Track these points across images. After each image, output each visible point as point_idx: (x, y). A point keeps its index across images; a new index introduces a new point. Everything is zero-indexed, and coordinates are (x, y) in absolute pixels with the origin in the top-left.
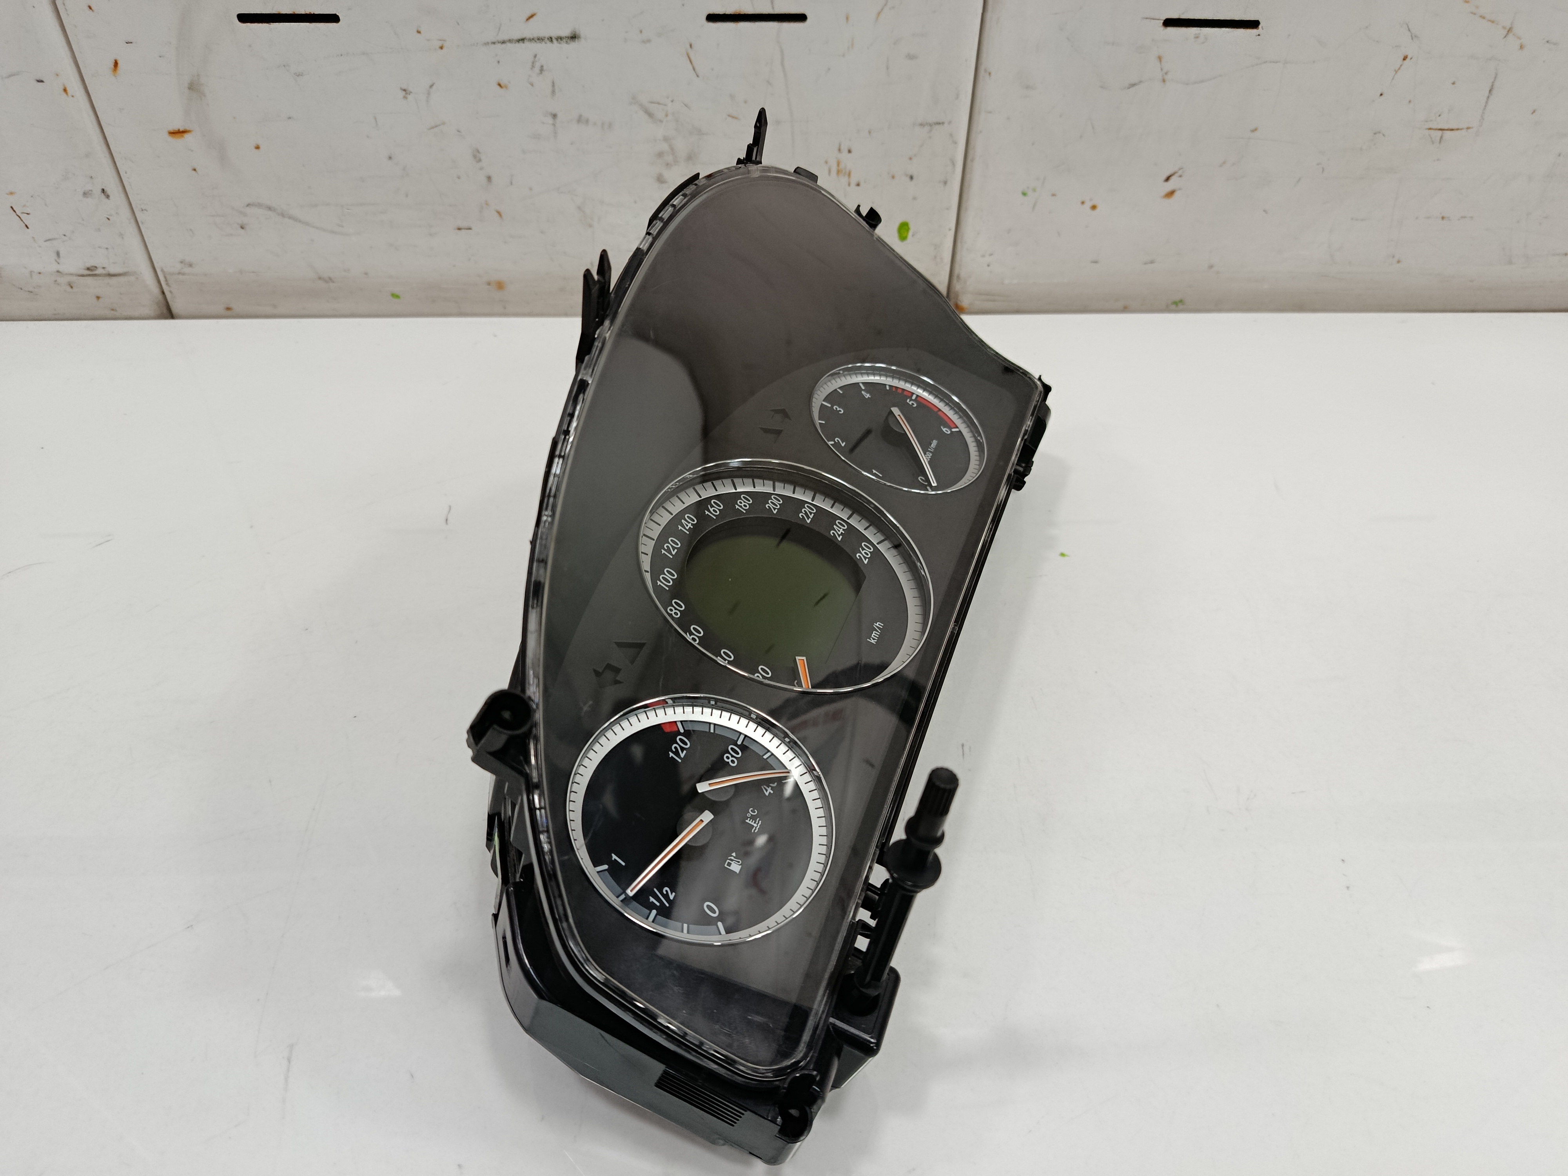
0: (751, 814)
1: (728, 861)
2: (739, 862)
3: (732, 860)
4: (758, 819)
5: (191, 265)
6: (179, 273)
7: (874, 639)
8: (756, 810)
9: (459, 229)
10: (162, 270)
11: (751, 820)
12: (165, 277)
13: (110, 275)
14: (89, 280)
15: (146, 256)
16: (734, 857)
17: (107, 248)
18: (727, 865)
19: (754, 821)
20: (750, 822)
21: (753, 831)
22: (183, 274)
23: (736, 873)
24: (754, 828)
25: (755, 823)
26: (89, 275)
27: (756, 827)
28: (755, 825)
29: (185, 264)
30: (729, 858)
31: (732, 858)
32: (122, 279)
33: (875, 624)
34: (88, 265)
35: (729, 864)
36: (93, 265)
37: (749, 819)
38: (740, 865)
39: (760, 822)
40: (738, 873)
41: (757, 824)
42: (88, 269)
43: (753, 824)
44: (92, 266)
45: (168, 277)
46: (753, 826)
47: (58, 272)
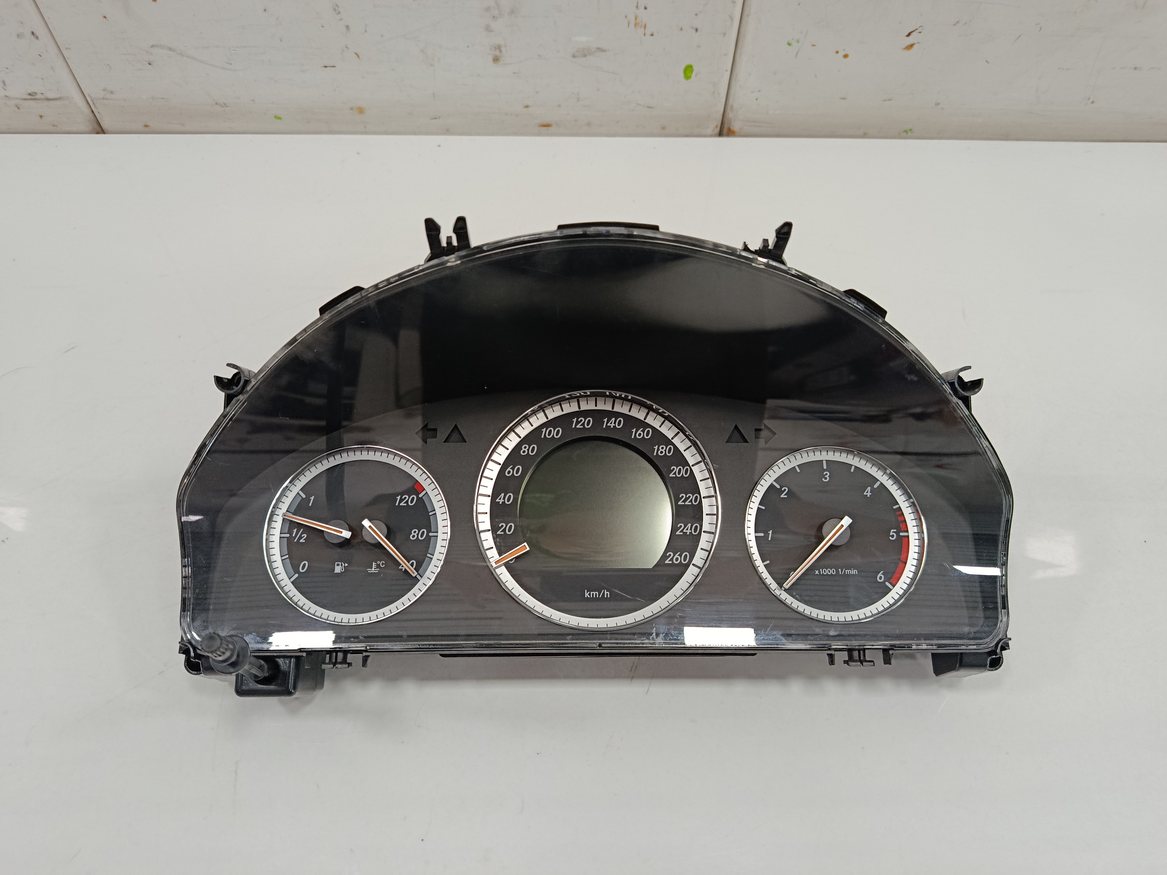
0: (380, 564)
1: (340, 563)
2: (342, 570)
3: (342, 565)
4: (379, 569)
5: (112, 93)
6: (104, 98)
7: (590, 594)
8: (384, 565)
9: (326, 67)
10: (89, 96)
11: (376, 565)
12: (92, 101)
13: (48, 99)
14: (32, 103)
15: (75, 84)
16: (344, 566)
17: (42, 79)
18: (337, 564)
19: (376, 567)
20: (374, 565)
21: (368, 570)
22: (107, 99)
23: (334, 571)
24: (371, 570)
25: (375, 568)
26: (31, 99)
27: (372, 570)
28: (373, 569)
29: (107, 91)
30: (342, 563)
31: (343, 565)
32: (58, 103)
33: (605, 591)
34: (29, 91)
35: (338, 565)
36: (33, 91)
37: (376, 564)
38: (341, 571)
39: (377, 571)
41: (375, 570)
42: (30, 94)
43: (373, 567)
44: (33, 93)
45: (95, 102)
47: (6, 96)
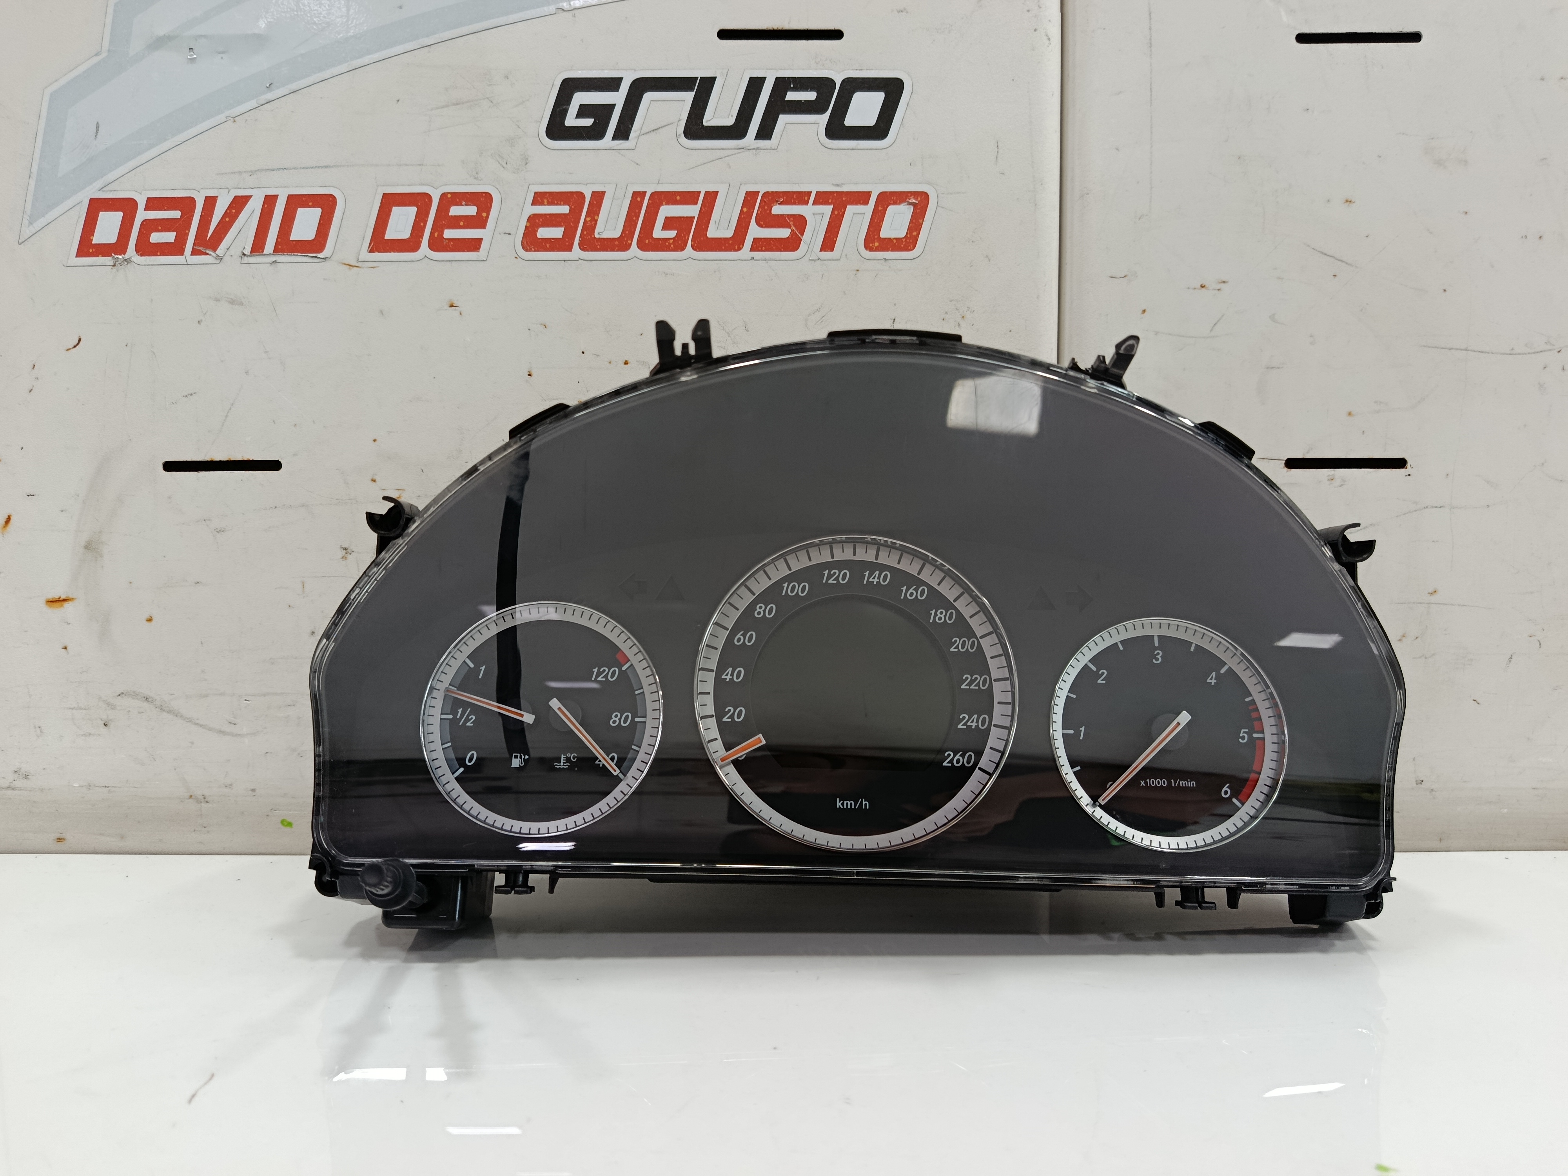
0: (570, 757)
1: (519, 755)
2: (522, 763)
3: (521, 757)
4: (569, 764)
7: (843, 804)
8: (576, 759)
16: (524, 759)
19: (565, 761)
20: (562, 759)
21: (555, 764)
23: (511, 765)
27: (560, 765)
30: (522, 754)
33: (864, 800)
35: (516, 757)
37: (565, 756)
38: (519, 765)
39: (567, 767)
40: (512, 766)
41: (564, 765)
46: (560, 763)
